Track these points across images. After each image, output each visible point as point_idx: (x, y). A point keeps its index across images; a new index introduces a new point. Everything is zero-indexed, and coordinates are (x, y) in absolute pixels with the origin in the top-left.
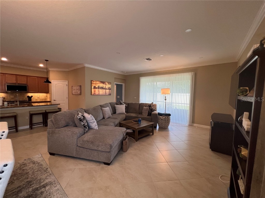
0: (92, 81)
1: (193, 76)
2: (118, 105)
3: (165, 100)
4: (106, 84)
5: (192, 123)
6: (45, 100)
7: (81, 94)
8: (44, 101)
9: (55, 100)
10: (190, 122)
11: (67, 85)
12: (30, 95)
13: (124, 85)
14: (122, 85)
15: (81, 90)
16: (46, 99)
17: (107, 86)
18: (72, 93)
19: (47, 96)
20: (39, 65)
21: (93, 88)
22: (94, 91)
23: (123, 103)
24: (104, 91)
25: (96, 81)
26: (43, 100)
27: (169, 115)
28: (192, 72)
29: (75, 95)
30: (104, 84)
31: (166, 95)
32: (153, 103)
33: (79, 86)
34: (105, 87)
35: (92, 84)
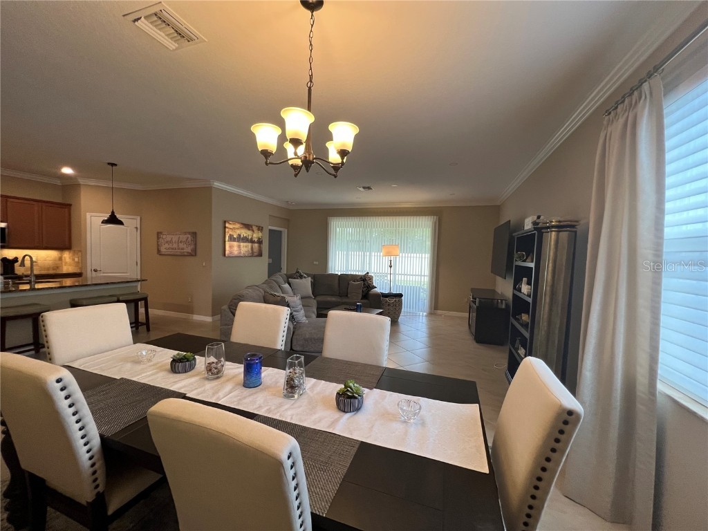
0: (225, 222)
1: (435, 223)
2: (295, 278)
3: (391, 267)
4: (253, 231)
5: (435, 309)
6: (54, 269)
7: (194, 253)
8: (51, 272)
9: (95, 271)
10: (431, 308)
11: (137, 228)
12: (10, 254)
13: (285, 232)
14: (281, 232)
15: (196, 244)
16: (58, 267)
17: (255, 235)
18: (159, 251)
19: (60, 259)
20: (61, 168)
21: (227, 238)
22: (231, 247)
23: (305, 275)
24: (250, 247)
25: (235, 222)
26: (48, 269)
27: (400, 295)
28: (434, 215)
29: (169, 257)
30: (249, 230)
31: (392, 257)
32: (368, 273)
33: (189, 233)
34: (252, 239)
35: (227, 230)
